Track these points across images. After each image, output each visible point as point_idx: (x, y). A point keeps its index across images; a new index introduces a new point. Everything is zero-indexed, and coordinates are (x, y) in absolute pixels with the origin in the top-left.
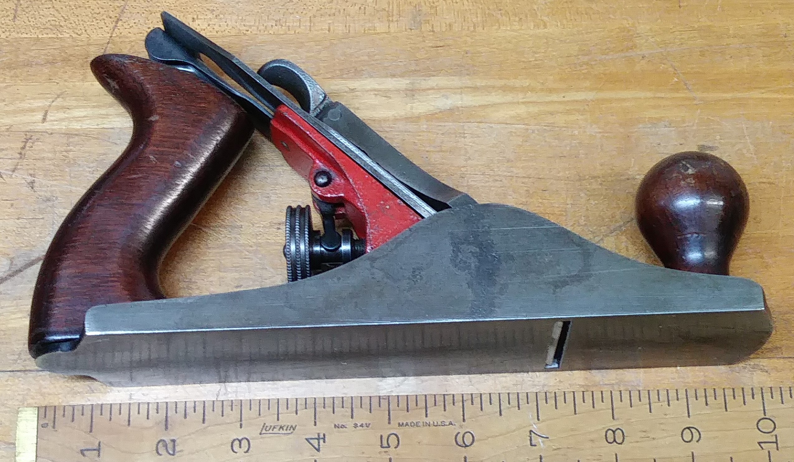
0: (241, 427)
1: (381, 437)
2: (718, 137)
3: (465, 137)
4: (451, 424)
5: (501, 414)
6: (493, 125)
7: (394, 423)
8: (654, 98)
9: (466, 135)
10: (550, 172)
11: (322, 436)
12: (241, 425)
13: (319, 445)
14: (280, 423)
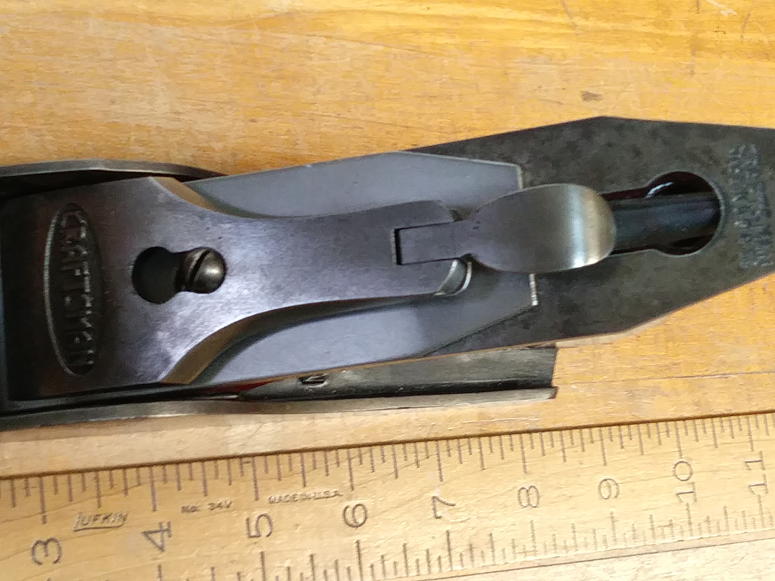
0: (44, 522)
1: (248, 520)
2: (602, 83)
3: (311, 59)
4: (336, 494)
5: (397, 477)
6: (344, 43)
7: (264, 498)
8: (531, 21)
9: (312, 55)
10: (419, 118)
11: (165, 527)
12: (44, 518)
13: (162, 541)
14: (103, 511)
